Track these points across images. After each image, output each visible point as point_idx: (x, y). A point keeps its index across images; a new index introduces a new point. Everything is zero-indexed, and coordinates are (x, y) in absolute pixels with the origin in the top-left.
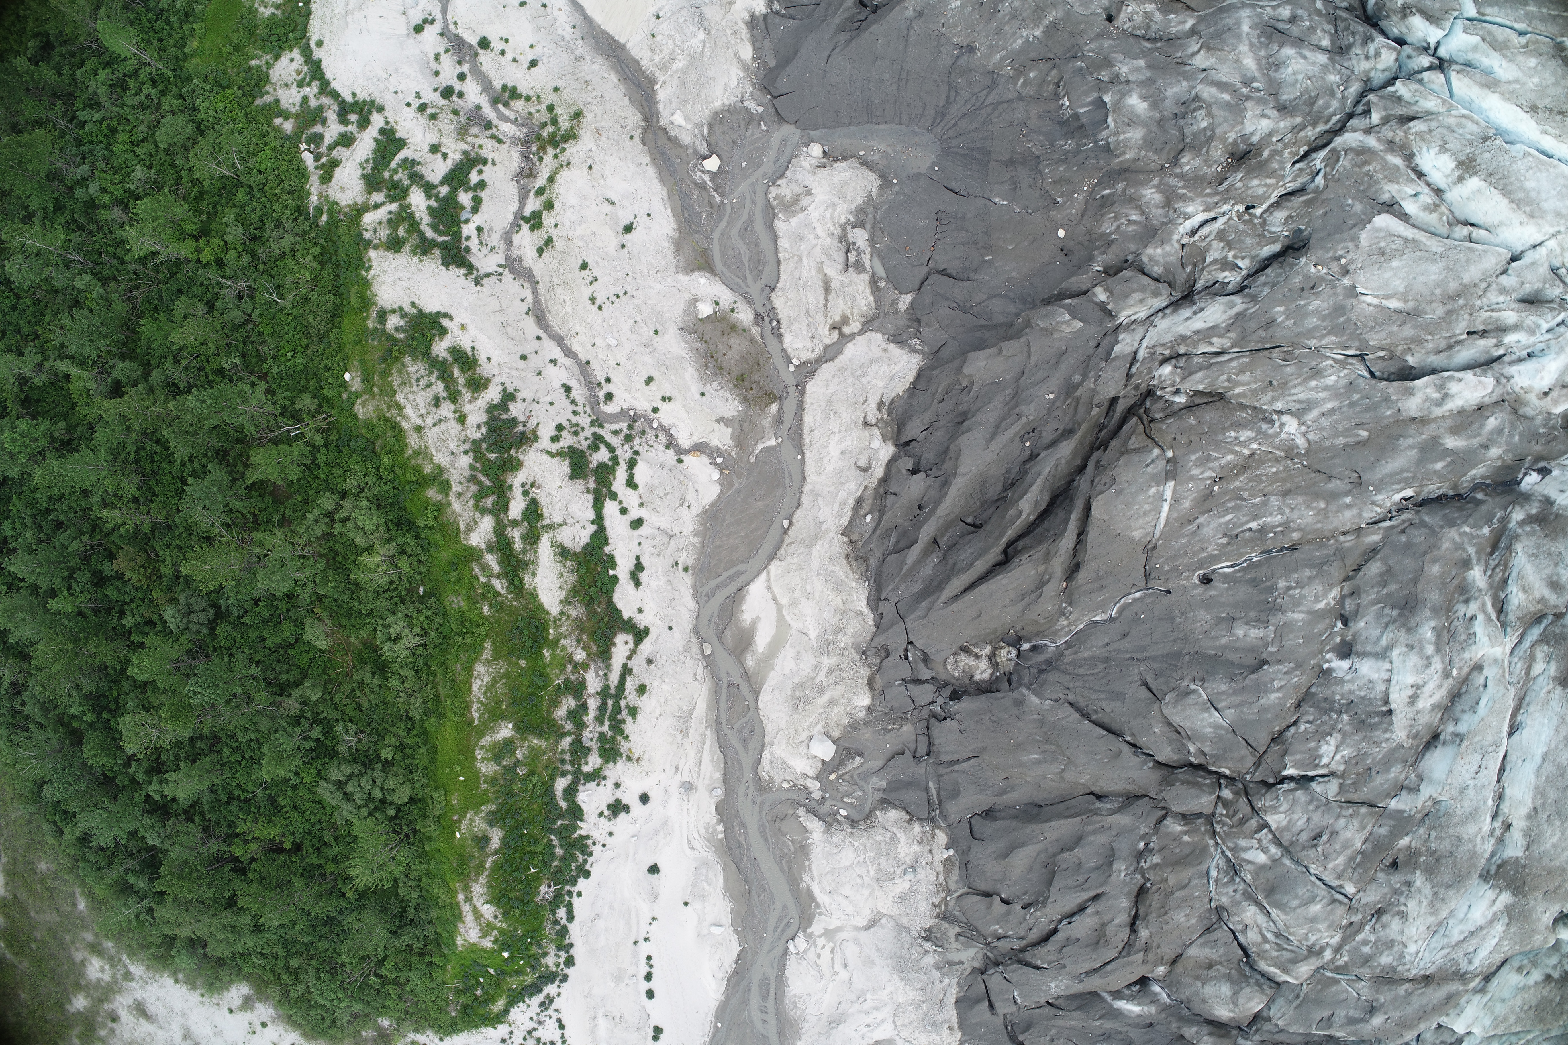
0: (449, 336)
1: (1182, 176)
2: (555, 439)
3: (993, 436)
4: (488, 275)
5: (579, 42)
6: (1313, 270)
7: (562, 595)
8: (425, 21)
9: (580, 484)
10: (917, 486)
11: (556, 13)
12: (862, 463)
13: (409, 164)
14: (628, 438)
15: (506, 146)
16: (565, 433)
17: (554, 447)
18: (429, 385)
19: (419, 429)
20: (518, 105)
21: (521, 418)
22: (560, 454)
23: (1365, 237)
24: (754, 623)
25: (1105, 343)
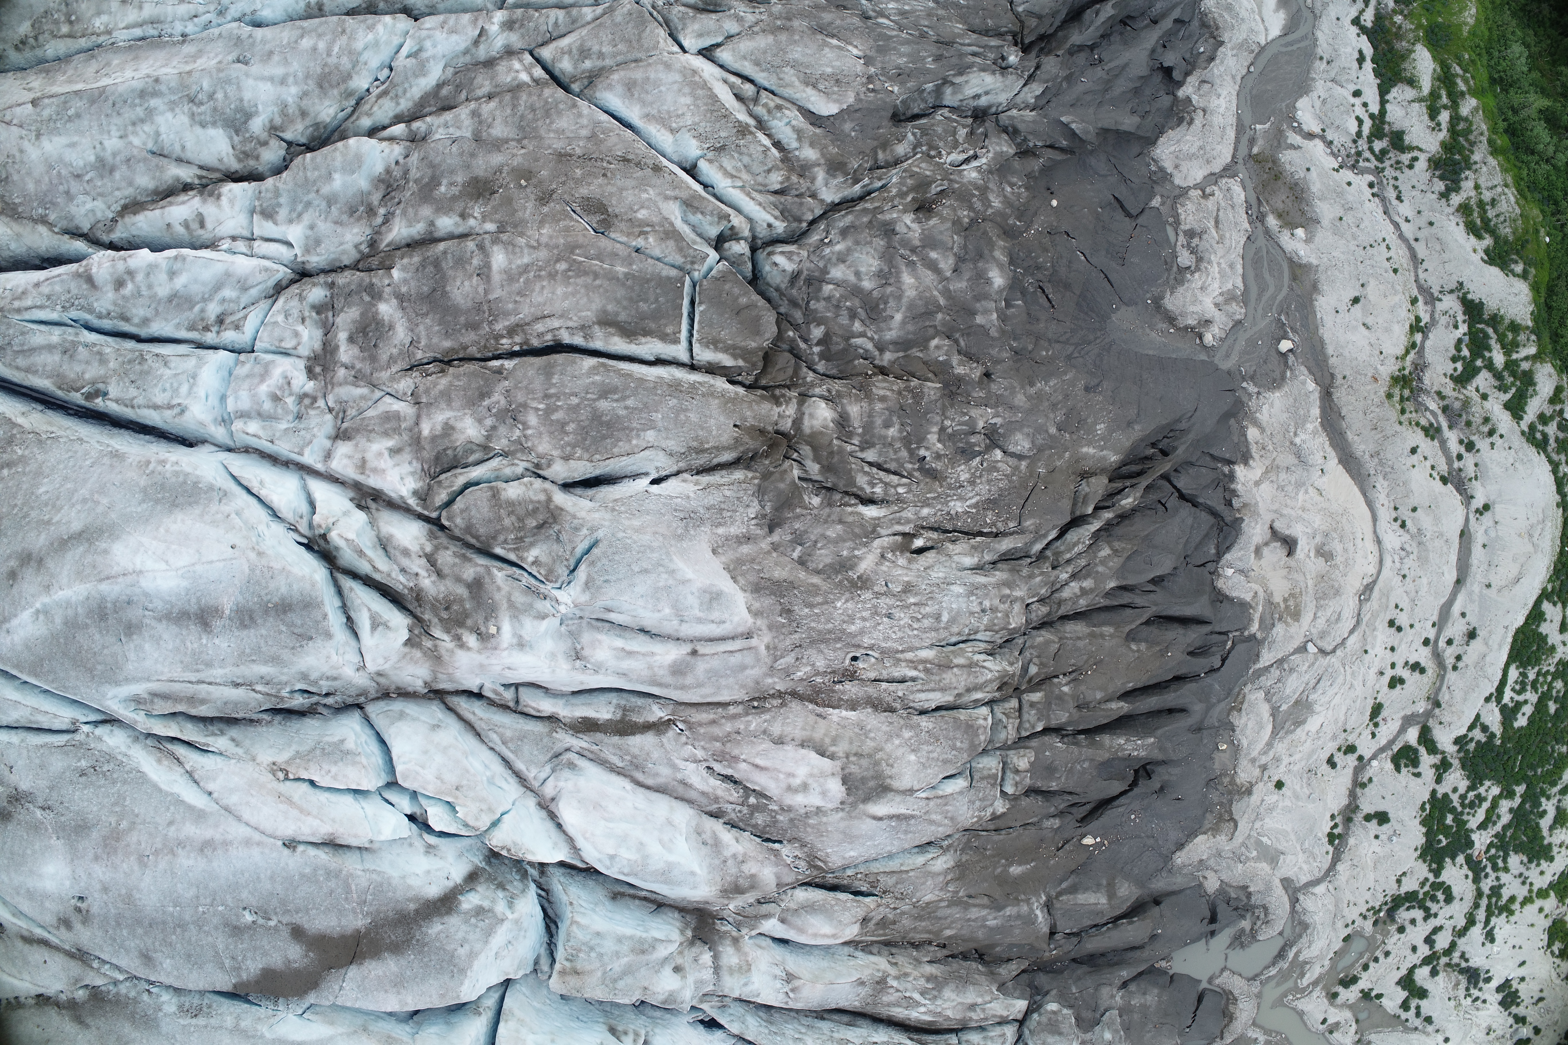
0: (1484, 246)
1: (971, 208)
2: (1415, 159)
3: (1126, 65)
4: (1452, 292)
5: (1372, 472)
6: (896, 89)
7: (1413, 56)
8: (1481, 514)
9: (1396, 127)
10: (1170, 59)
11: (1386, 503)
12: (1206, 87)
13: (1503, 388)
14: (1359, 154)
15: (1435, 388)
16: (1407, 163)
17: (1416, 153)
18: (1497, 216)
19: (1506, 185)
20: (1423, 422)
21: (1436, 180)
22: (1411, 148)
23: (851, 99)
24: (1277, 10)
25: (1044, 101)
